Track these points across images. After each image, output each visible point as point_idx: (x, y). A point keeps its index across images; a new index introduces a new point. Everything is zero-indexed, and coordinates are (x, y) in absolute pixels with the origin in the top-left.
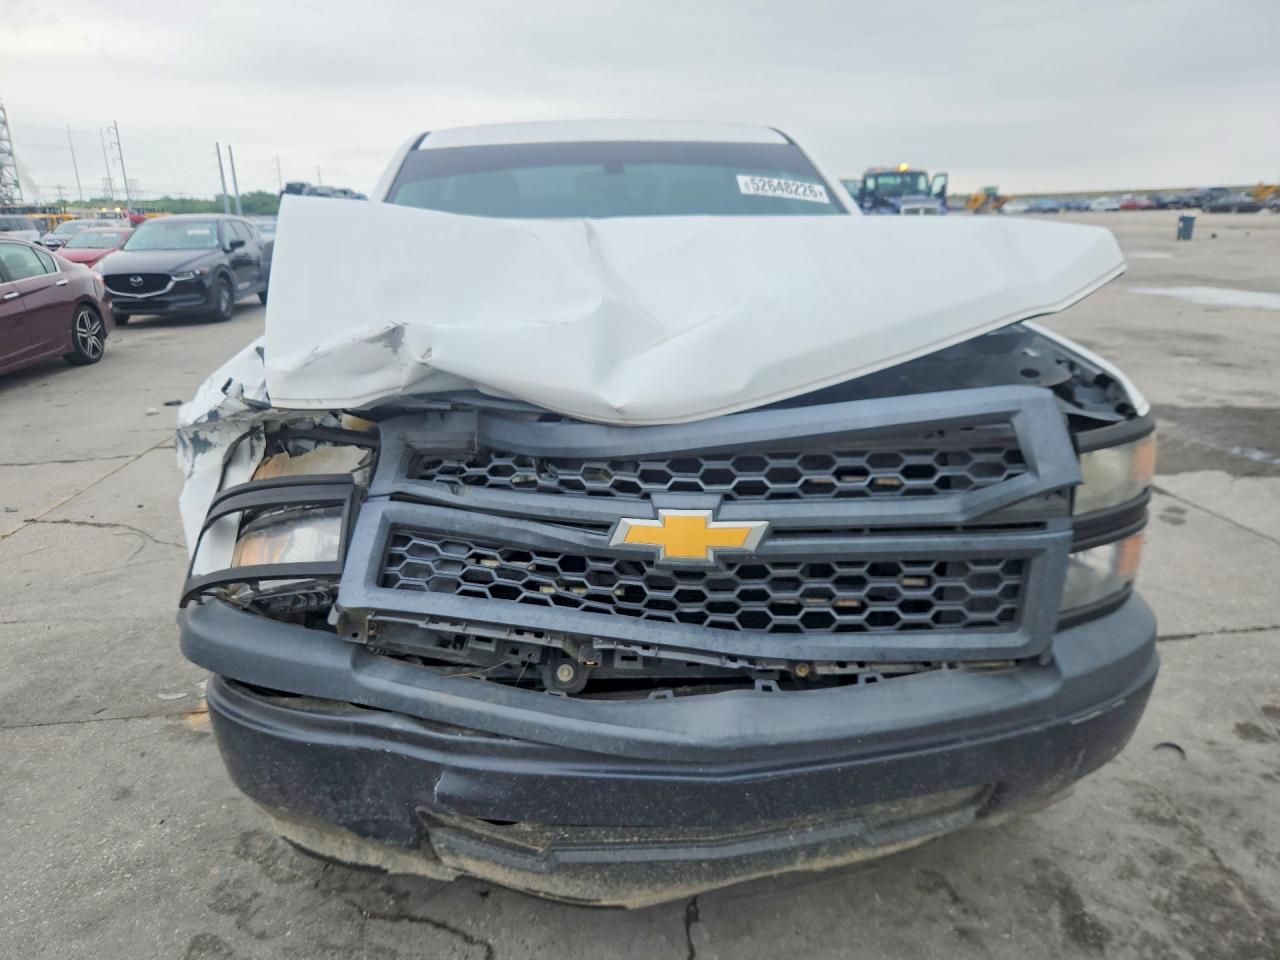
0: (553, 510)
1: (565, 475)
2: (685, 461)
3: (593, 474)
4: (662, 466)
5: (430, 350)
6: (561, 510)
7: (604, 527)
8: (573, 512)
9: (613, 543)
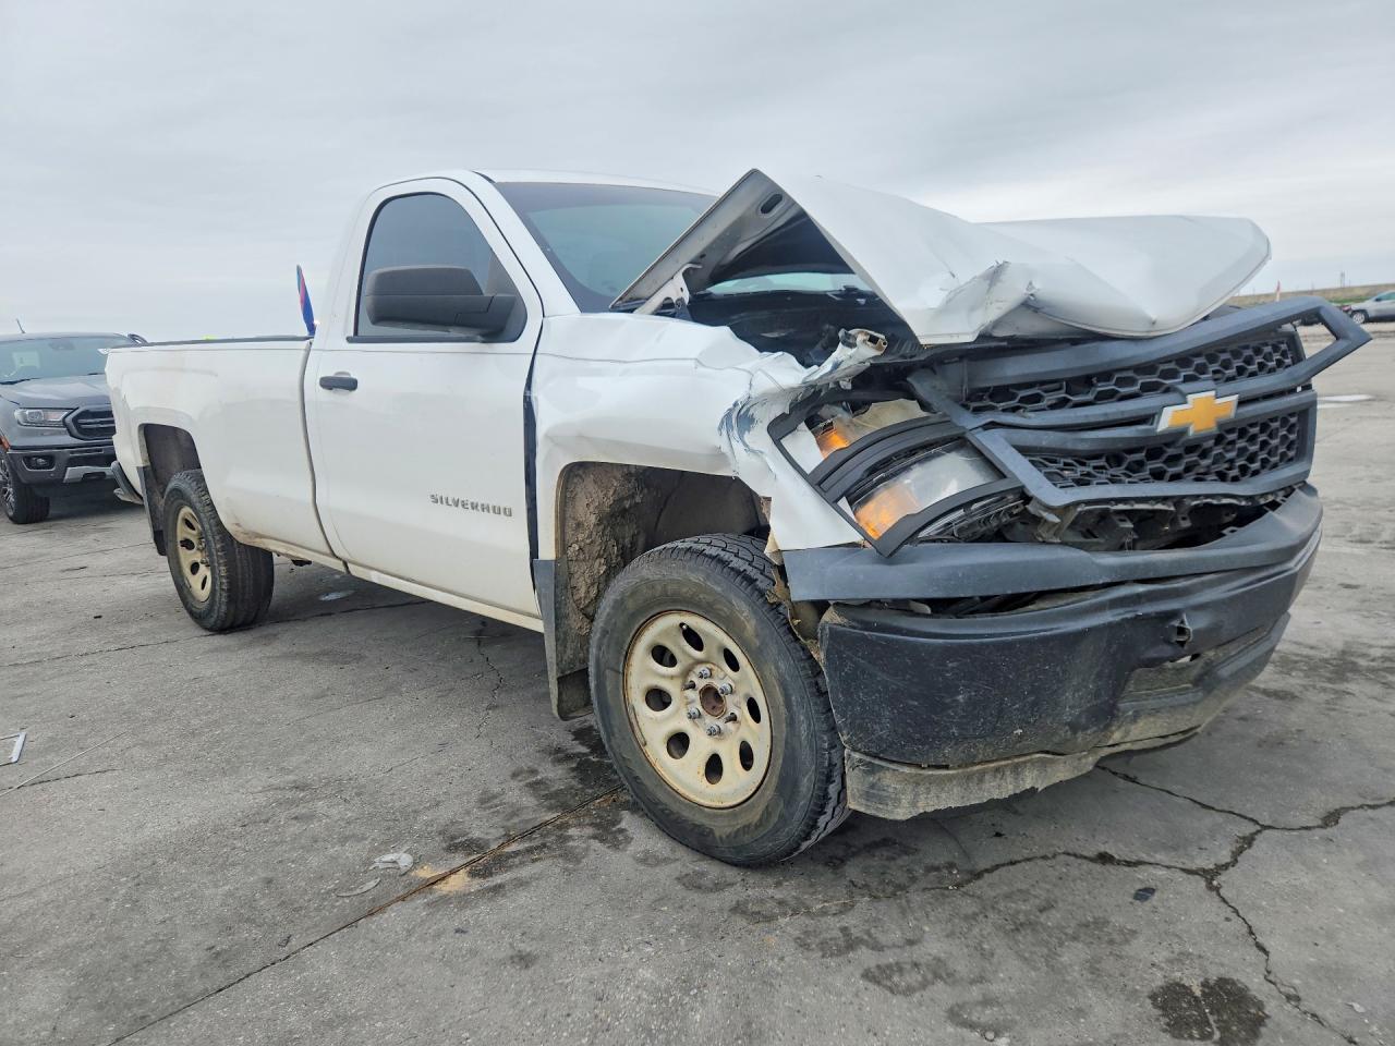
0: (1106, 414)
1: (1102, 387)
2: (1184, 359)
3: (1122, 382)
4: (1172, 366)
5: (1030, 283)
6: (1114, 413)
7: (1147, 418)
8: (1123, 412)
9: (1159, 430)
